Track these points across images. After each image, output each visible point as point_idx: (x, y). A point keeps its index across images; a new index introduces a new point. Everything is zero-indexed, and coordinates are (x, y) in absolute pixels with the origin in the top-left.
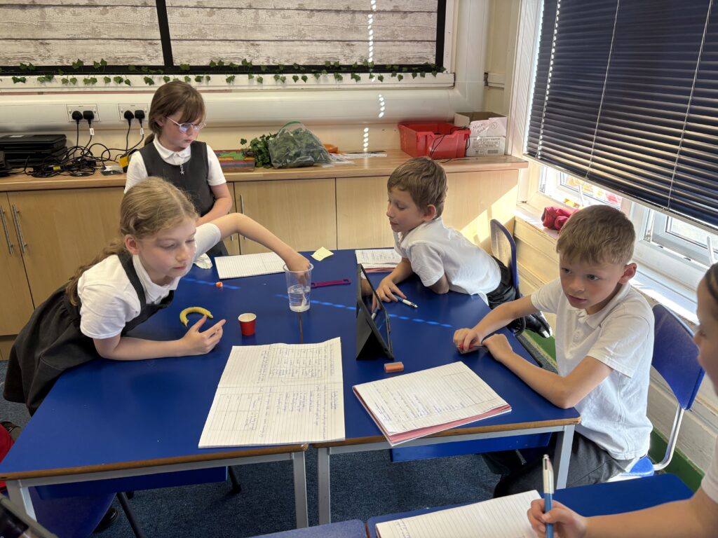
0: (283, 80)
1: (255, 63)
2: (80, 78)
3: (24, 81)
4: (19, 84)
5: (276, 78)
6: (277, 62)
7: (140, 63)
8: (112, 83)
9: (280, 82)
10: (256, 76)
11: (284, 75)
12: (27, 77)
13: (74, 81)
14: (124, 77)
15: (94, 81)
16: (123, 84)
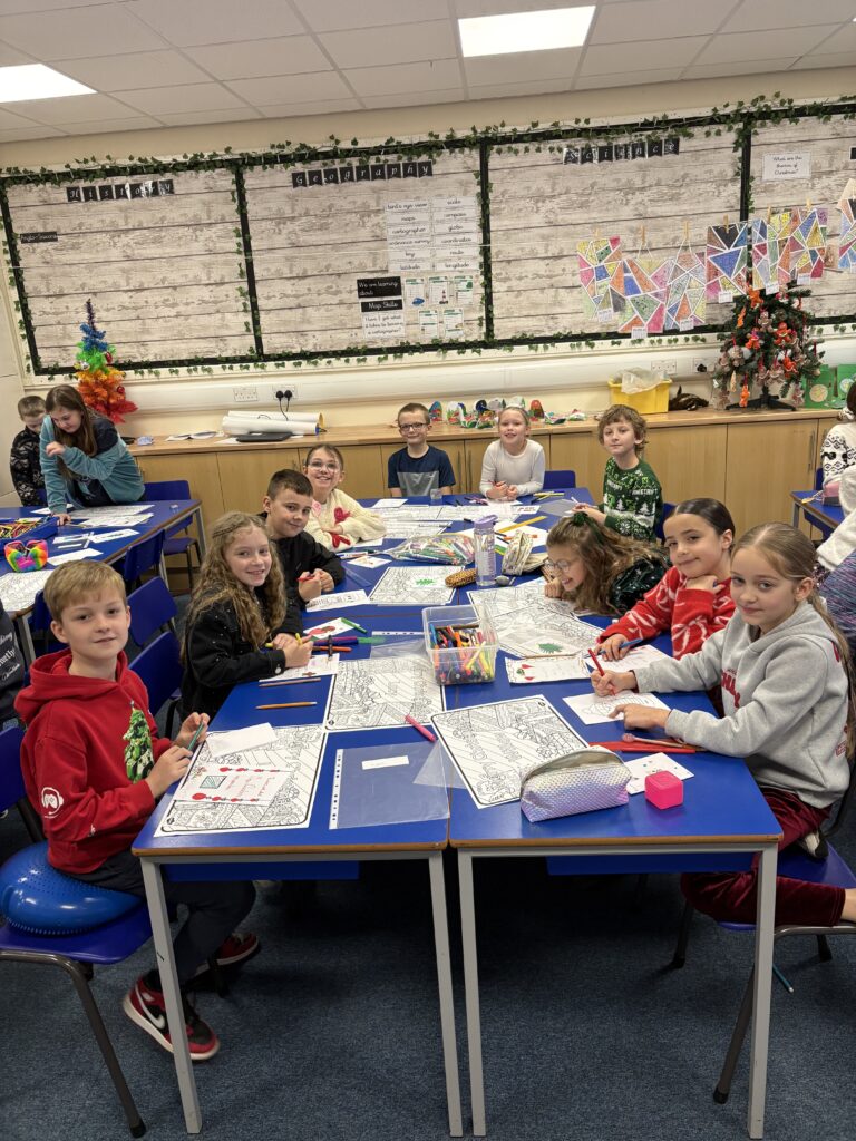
0: (843, 330)
1: (817, 316)
2: (665, 338)
3: (619, 343)
4: (616, 346)
5: (836, 329)
6: (838, 314)
7: (715, 323)
8: (691, 341)
9: (838, 332)
10: (817, 327)
11: (844, 325)
12: (622, 340)
13: (660, 341)
14: (700, 336)
15: (676, 340)
16: (699, 342)
